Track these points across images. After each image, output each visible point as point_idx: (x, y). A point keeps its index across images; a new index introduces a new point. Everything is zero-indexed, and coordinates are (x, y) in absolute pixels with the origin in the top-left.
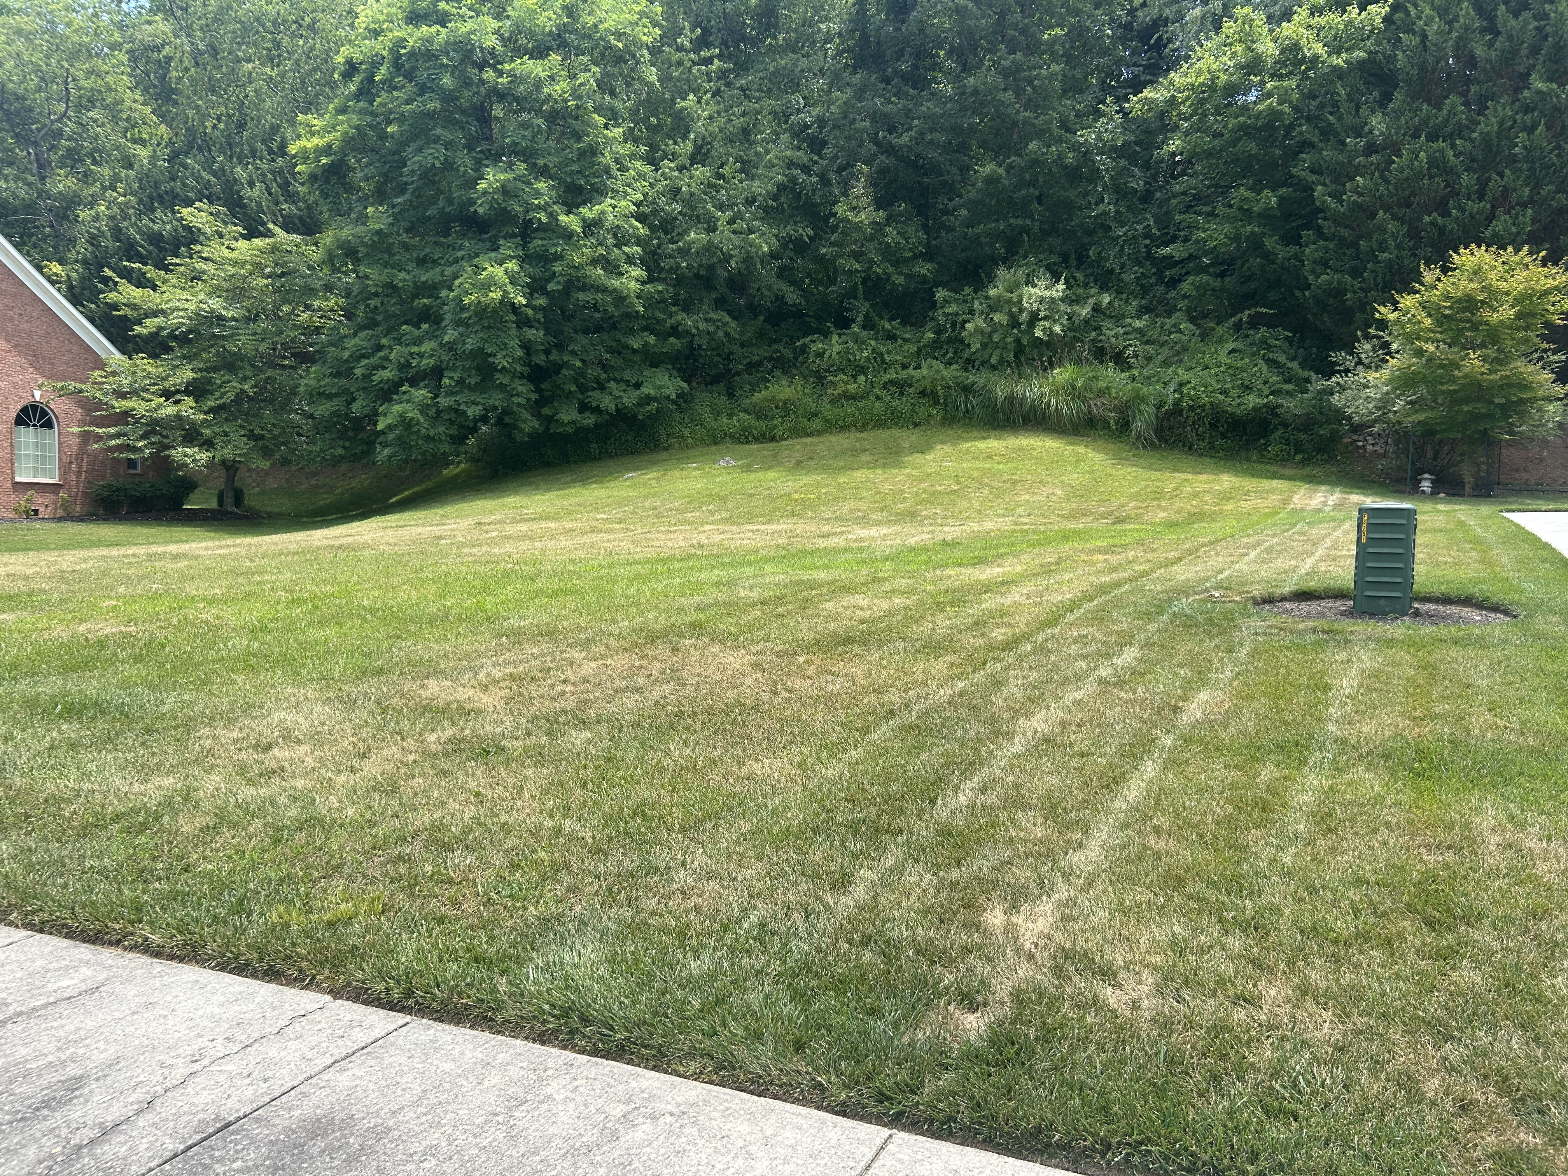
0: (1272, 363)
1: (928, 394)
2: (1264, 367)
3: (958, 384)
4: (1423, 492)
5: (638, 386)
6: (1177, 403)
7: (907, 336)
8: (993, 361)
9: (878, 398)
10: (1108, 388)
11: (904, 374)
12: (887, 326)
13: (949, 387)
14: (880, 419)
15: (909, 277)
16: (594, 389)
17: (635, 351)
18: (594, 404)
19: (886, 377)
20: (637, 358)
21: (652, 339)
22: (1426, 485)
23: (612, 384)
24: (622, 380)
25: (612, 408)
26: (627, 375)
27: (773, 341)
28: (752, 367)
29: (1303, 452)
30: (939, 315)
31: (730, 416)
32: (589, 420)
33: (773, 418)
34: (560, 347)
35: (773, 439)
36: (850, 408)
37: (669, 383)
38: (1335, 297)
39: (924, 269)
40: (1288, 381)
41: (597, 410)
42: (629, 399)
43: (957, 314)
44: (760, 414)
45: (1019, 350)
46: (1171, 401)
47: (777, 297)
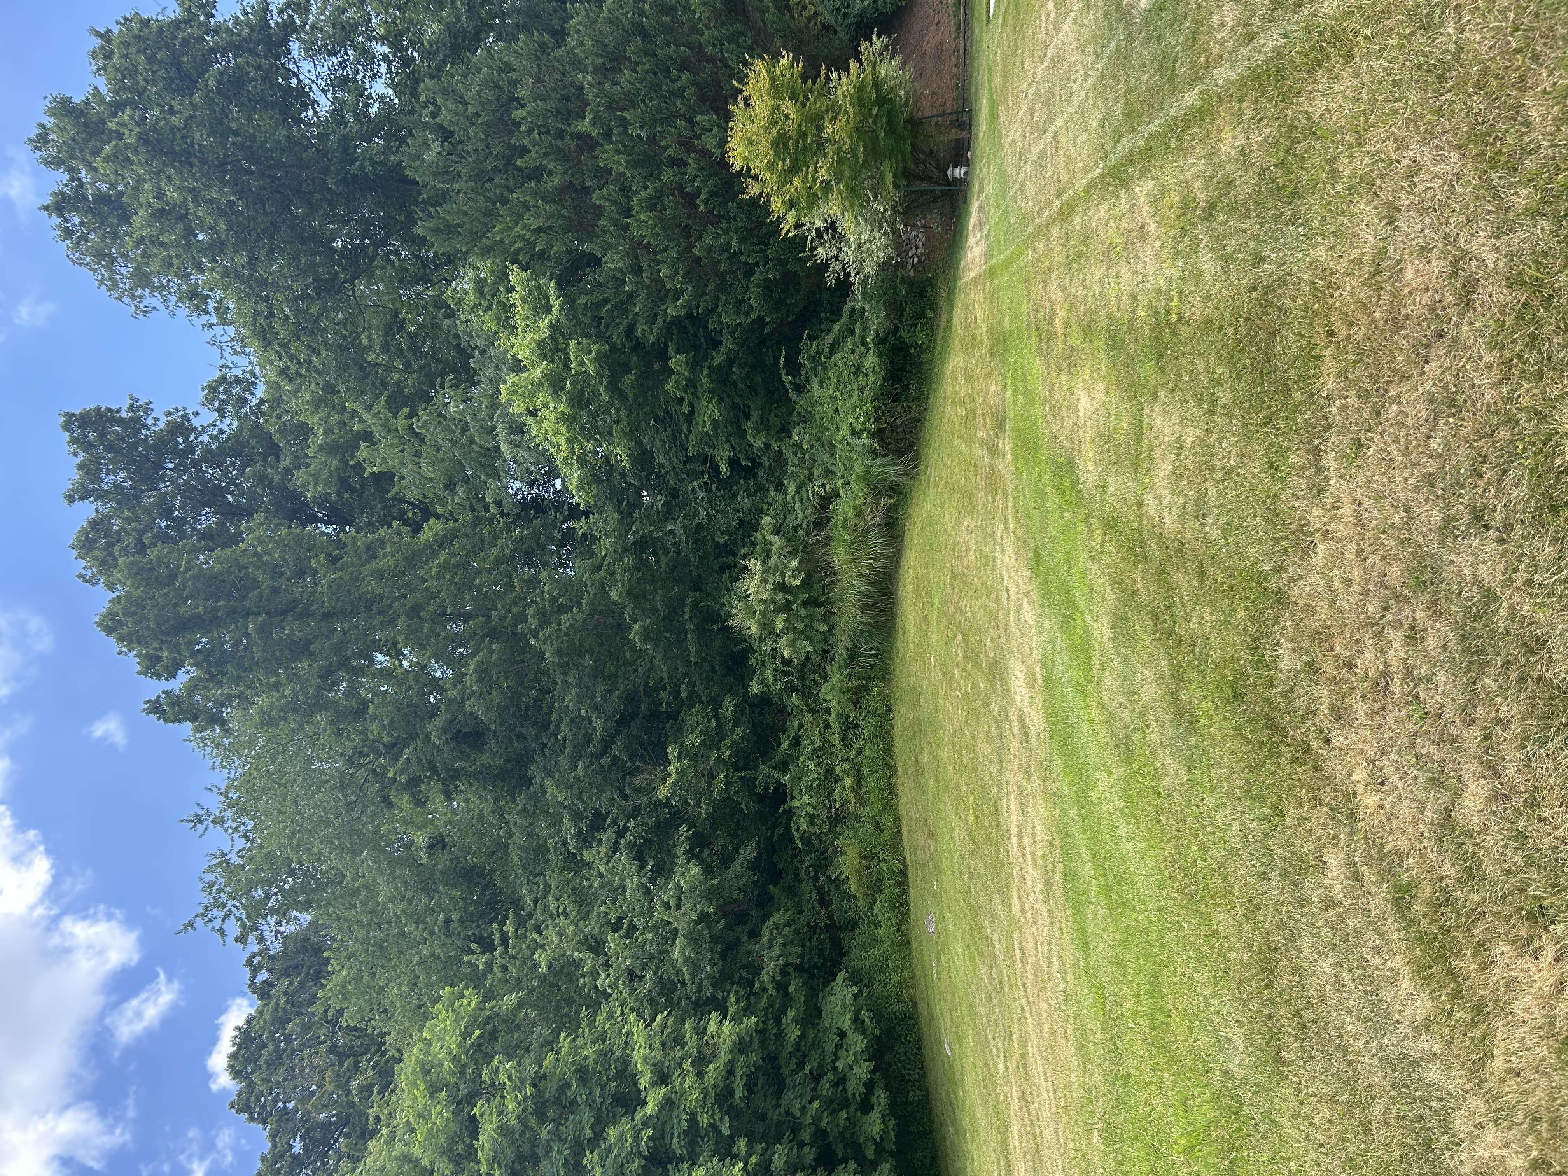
0: (834, 348)
1: (857, 696)
2: (837, 356)
3: (847, 665)
4: (966, 173)
5: (842, 1034)
6: (872, 435)
7: (796, 724)
8: (824, 628)
9: (860, 752)
10: (855, 508)
11: (835, 726)
12: (785, 745)
13: (850, 675)
14: (883, 750)
15: (736, 723)
16: (845, 1090)
17: (802, 1037)
18: (862, 1090)
19: (839, 745)
20: (811, 1033)
21: (791, 1013)
22: (959, 172)
23: (840, 1064)
24: (835, 1053)
25: (867, 1066)
26: (830, 1047)
27: (798, 879)
28: (824, 901)
29: (923, 312)
30: (776, 688)
31: (878, 925)
32: (881, 1097)
33: (879, 872)
34: (796, 1129)
35: (903, 873)
36: (871, 784)
37: (839, 996)
38: (772, 291)
39: (729, 705)
40: (852, 332)
41: (870, 1086)
42: (858, 1043)
43: (775, 670)
44: (876, 887)
45: (813, 602)
46: (870, 441)
47: (748, 869)
